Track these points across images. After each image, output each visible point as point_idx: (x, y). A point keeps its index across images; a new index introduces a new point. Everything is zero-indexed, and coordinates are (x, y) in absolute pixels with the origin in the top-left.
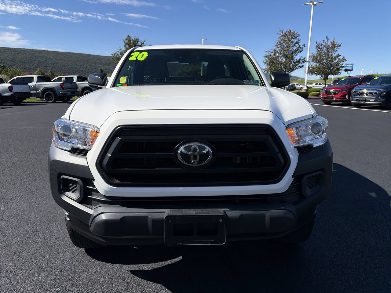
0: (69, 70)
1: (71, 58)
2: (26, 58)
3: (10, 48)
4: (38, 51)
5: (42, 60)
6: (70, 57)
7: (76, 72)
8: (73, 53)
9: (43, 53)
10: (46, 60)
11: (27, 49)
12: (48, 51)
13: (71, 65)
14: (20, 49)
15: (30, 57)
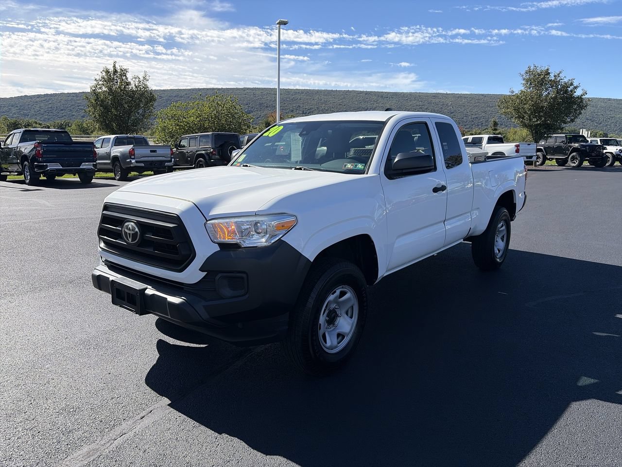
0: (473, 121)
1: (479, 102)
2: (417, 105)
3: (398, 93)
4: (434, 95)
5: (436, 107)
6: (477, 101)
7: (482, 124)
8: (483, 95)
9: (440, 96)
10: (441, 108)
11: (420, 93)
12: (447, 94)
13: (476, 113)
14: (411, 94)
15: (421, 104)
